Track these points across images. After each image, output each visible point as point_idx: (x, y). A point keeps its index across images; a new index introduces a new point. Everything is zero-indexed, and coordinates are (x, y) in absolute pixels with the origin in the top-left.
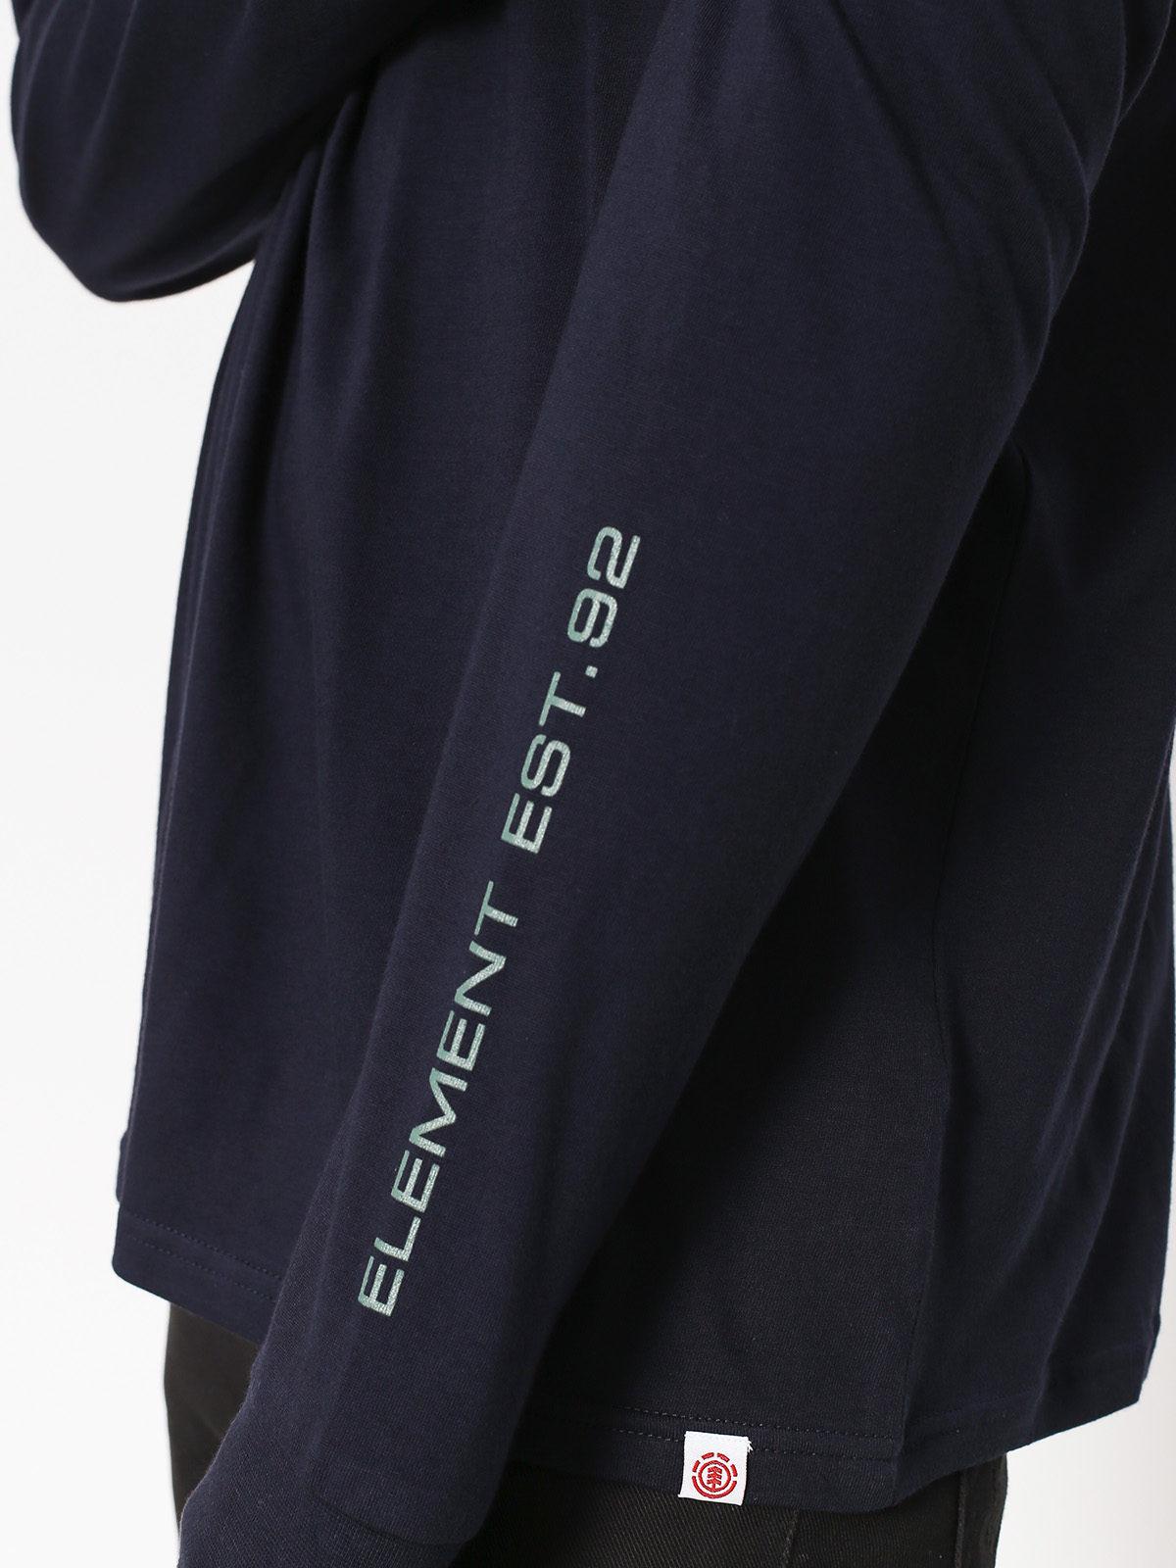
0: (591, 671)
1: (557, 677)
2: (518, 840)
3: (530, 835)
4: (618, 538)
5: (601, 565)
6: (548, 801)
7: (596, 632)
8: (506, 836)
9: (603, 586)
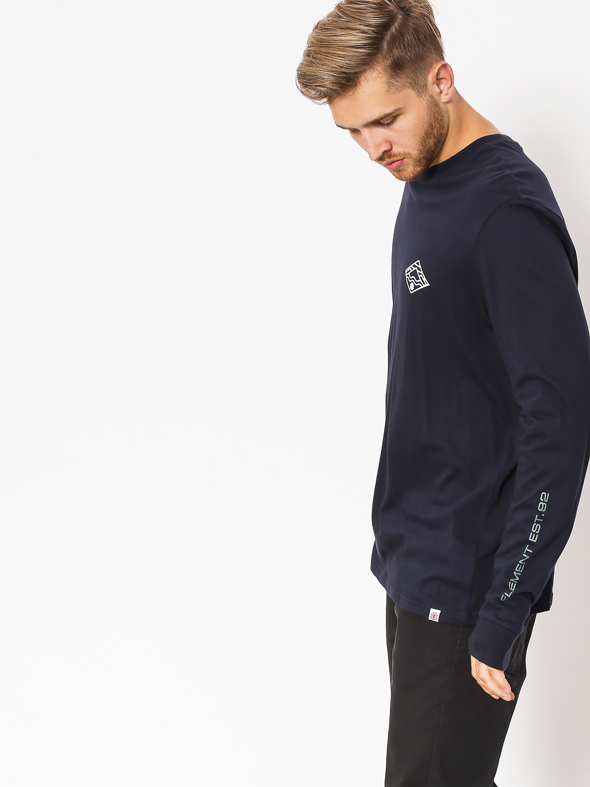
0: (543, 515)
1: (537, 516)
2: (532, 540)
3: (534, 539)
4: (545, 494)
5: (543, 498)
6: (537, 534)
7: (543, 509)
8: (530, 539)
9: (544, 502)
